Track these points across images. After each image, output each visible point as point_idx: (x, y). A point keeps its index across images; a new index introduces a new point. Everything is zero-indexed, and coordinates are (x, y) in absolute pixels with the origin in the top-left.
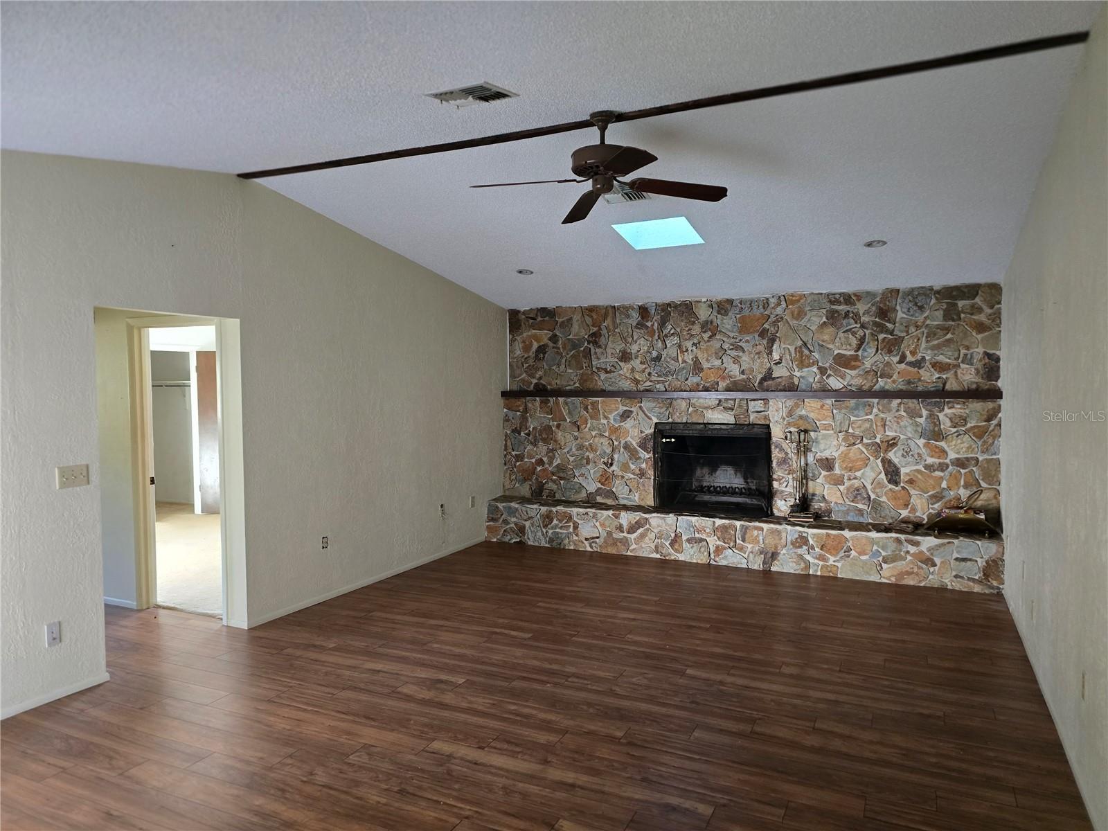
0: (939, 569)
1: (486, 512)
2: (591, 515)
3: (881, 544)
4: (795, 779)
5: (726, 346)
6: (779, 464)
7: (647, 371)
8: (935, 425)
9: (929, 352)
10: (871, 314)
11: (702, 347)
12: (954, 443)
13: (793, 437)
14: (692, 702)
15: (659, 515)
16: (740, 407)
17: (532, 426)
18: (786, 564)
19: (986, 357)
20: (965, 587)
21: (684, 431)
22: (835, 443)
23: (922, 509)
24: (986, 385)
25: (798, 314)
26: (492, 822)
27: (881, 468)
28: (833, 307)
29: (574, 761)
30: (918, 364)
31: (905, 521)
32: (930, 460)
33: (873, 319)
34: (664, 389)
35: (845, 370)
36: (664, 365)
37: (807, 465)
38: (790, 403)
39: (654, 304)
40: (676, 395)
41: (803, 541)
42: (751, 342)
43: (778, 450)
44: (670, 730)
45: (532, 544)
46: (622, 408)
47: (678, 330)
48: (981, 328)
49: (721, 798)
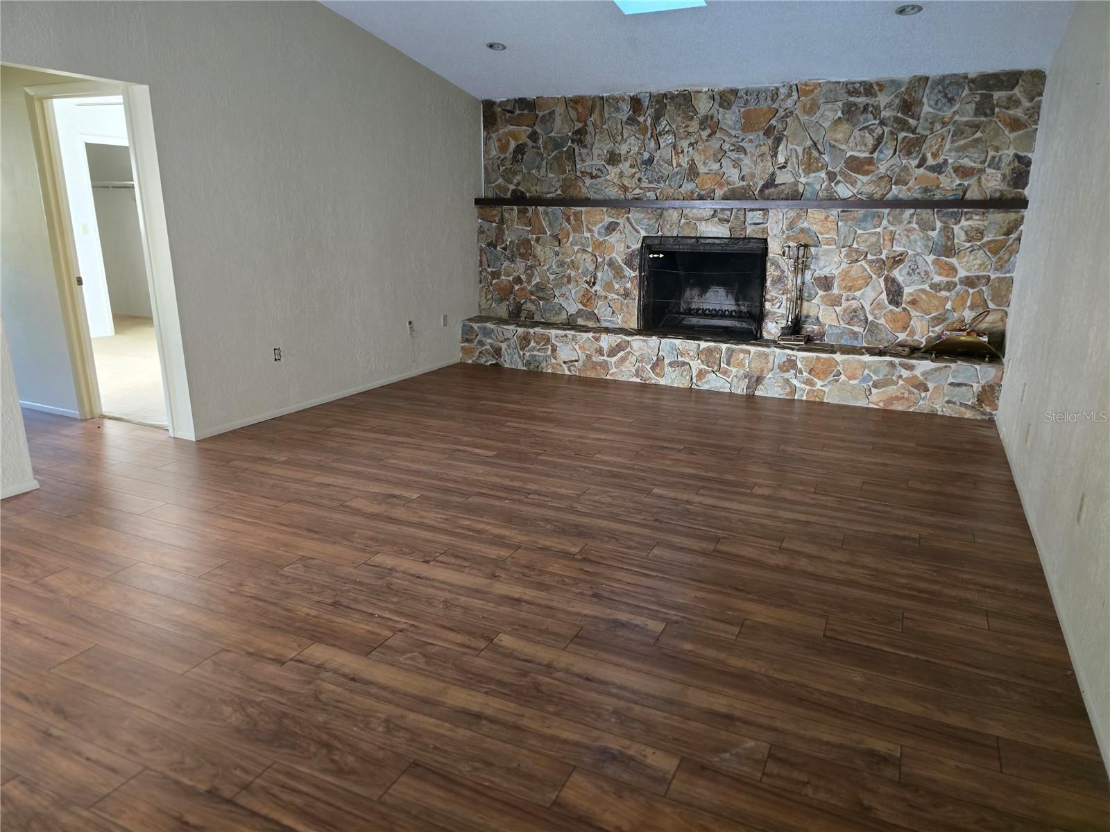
0: (931, 394)
1: (461, 331)
2: (570, 337)
3: (873, 367)
4: (755, 598)
5: (726, 147)
6: (774, 283)
7: (637, 176)
8: (948, 238)
9: (953, 154)
10: (892, 107)
11: (700, 148)
12: (966, 259)
13: (791, 253)
14: (655, 520)
15: (641, 337)
16: (737, 218)
17: (509, 240)
18: (771, 389)
19: (1016, 160)
20: (956, 413)
21: (675, 247)
22: (836, 259)
23: (922, 331)
24: (1011, 193)
25: (810, 108)
26: (429, 636)
27: (884, 289)
28: (852, 99)
29: (524, 576)
30: (938, 169)
31: (901, 345)
32: (937, 279)
33: (894, 113)
34: (655, 198)
35: (856, 175)
36: (657, 170)
37: (803, 283)
38: (792, 214)
39: (648, 95)
40: (667, 204)
41: (791, 364)
42: (755, 142)
43: (773, 267)
44: (629, 548)
45: (509, 366)
46: (608, 220)
47: (674, 127)
48: (1015, 125)
49: (673, 615)
